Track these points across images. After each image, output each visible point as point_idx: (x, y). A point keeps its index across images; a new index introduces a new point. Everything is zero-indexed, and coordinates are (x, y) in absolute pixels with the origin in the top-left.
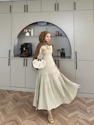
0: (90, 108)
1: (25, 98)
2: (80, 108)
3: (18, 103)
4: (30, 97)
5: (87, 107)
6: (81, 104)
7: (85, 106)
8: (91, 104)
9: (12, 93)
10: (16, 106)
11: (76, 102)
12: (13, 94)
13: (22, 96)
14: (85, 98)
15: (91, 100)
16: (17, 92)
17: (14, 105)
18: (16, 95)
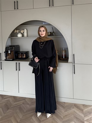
0: (88, 118)
1: (18, 105)
2: (76, 118)
3: (9, 110)
4: (23, 104)
5: (85, 116)
6: (78, 112)
7: (83, 116)
8: (90, 113)
9: (5, 98)
10: (5, 114)
11: (73, 109)
12: (6, 100)
13: (15, 102)
14: (84, 105)
15: (89, 108)
16: (11, 96)
17: (4, 114)
18: (9, 100)
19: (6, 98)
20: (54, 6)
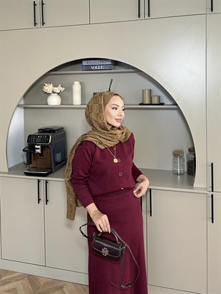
19: (8, 282)
20: (151, 17)
